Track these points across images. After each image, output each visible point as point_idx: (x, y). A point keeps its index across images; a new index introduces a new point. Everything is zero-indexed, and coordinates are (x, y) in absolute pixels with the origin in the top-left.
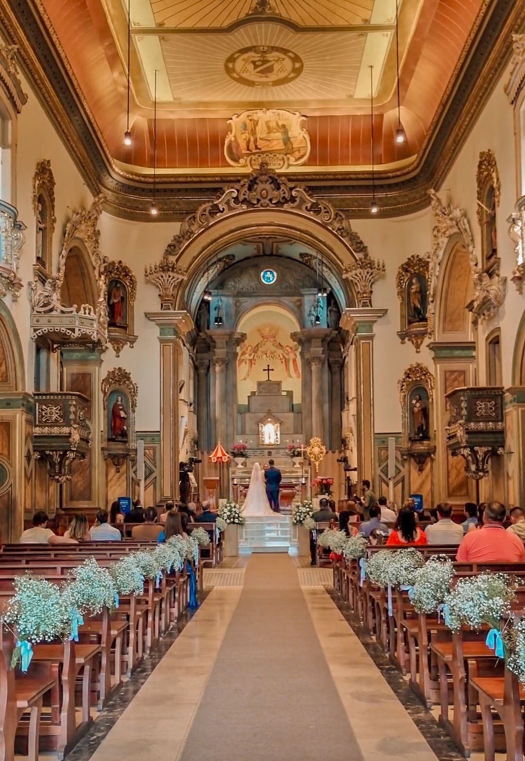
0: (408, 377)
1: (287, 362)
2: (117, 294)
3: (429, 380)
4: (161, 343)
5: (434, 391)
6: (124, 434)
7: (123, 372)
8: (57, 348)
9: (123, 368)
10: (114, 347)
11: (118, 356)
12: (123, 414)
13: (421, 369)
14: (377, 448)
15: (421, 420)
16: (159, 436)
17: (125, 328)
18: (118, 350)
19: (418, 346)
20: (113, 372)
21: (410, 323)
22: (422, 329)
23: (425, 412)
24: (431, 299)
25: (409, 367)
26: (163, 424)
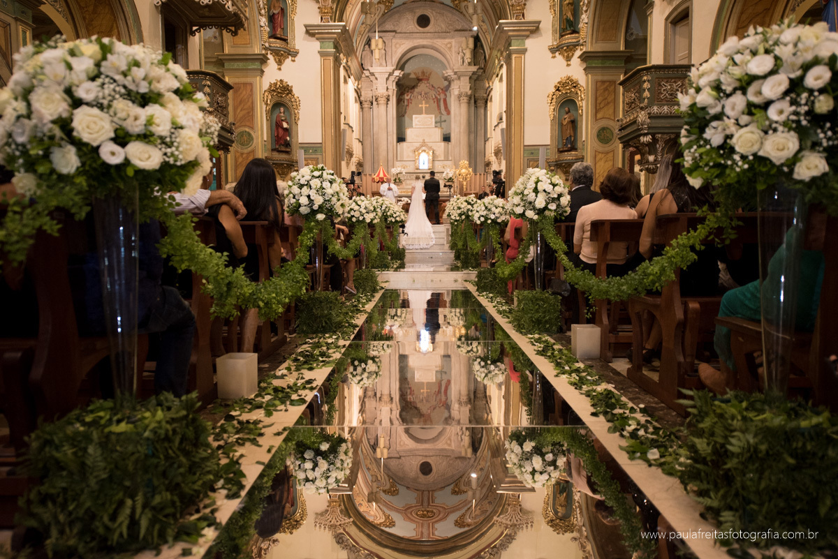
0: (558, 90)
1: (438, 101)
2: (276, 5)
3: (579, 92)
4: (321, 56)
5: (584, 102)
6: (288, 144)
7: (285, 84)
8: (196, 30)
9: (285, 80)
10: (275, 60)
11: (280, 69)
12: (285, 125)
13: (572, 80)
14: (526, 159)
15: (569, 132)
16: (321, 147)
17: (285, 40)
18: (280, 63)
19: (568, 59)
20: (275, 84)
21: (561, 36)
22: (574, 40)
23: (574, 124)
24: (585, 8)
25: (560, 80)
26: (324, 136)
